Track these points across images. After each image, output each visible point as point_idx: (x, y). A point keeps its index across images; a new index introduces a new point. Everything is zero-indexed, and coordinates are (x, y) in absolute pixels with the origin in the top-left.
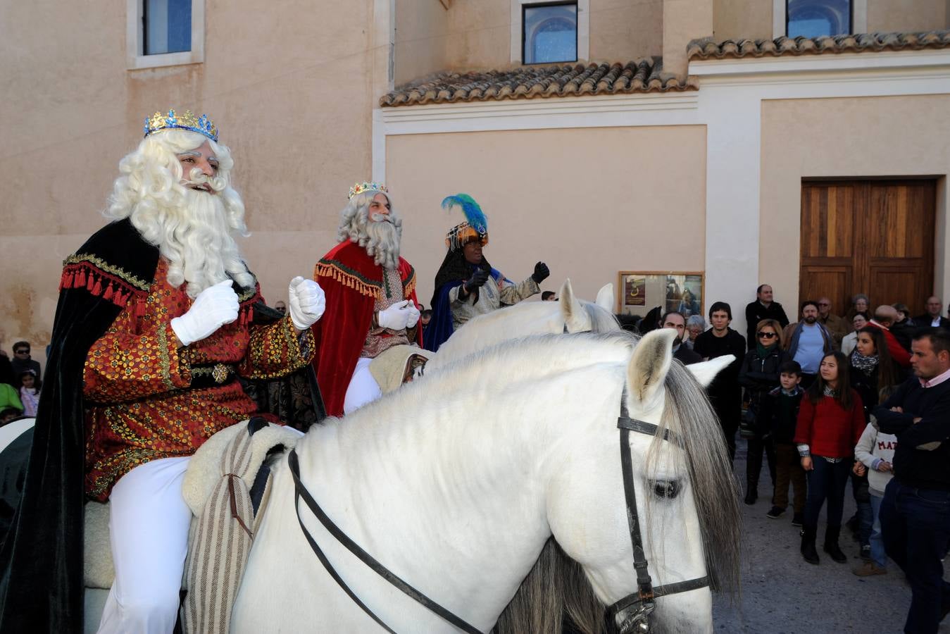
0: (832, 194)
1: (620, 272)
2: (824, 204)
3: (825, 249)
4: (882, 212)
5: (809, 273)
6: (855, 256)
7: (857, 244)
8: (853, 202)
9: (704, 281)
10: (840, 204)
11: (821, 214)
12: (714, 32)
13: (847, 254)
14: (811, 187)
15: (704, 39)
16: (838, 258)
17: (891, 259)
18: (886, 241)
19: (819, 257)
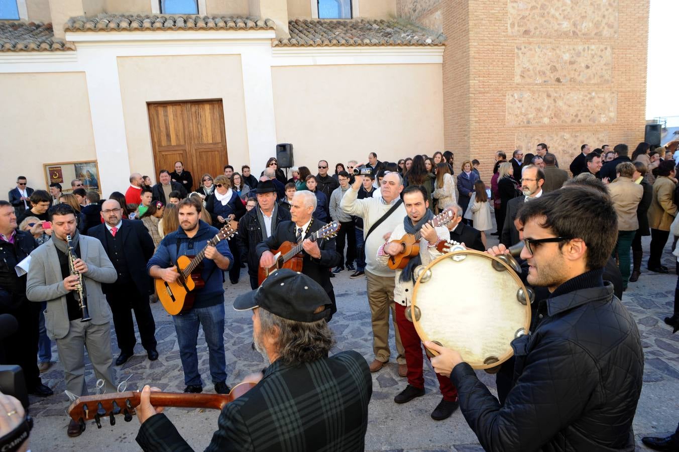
0: (170, 109)
1: (44, 164)
2: (166, 116)
3: (170, 141)
4: (198, 119)
5: (163, 155)
6: (187, 144)
7: (186, 137)
8: (182, 114)
9: (97, 166)
10: (175, 115)
11: (165, 121)
12: (85, 13)
13: (182, 143)
14: (158, 106)
15: (78, 17)
16: (178, 146)
17: (205, 144)
18: (202, 134)
19: (168, 146)
